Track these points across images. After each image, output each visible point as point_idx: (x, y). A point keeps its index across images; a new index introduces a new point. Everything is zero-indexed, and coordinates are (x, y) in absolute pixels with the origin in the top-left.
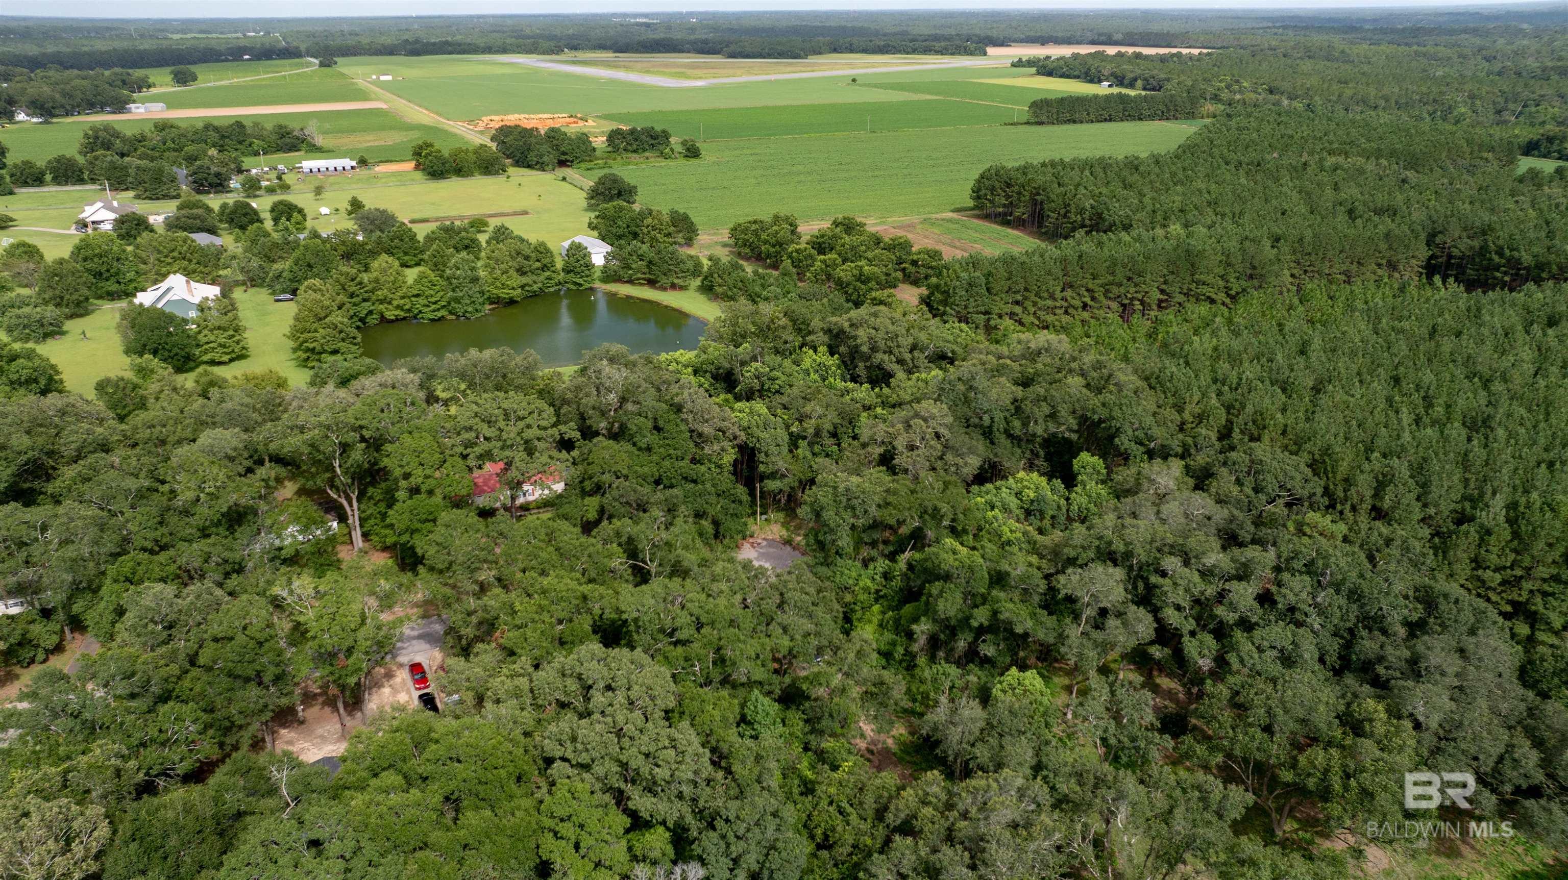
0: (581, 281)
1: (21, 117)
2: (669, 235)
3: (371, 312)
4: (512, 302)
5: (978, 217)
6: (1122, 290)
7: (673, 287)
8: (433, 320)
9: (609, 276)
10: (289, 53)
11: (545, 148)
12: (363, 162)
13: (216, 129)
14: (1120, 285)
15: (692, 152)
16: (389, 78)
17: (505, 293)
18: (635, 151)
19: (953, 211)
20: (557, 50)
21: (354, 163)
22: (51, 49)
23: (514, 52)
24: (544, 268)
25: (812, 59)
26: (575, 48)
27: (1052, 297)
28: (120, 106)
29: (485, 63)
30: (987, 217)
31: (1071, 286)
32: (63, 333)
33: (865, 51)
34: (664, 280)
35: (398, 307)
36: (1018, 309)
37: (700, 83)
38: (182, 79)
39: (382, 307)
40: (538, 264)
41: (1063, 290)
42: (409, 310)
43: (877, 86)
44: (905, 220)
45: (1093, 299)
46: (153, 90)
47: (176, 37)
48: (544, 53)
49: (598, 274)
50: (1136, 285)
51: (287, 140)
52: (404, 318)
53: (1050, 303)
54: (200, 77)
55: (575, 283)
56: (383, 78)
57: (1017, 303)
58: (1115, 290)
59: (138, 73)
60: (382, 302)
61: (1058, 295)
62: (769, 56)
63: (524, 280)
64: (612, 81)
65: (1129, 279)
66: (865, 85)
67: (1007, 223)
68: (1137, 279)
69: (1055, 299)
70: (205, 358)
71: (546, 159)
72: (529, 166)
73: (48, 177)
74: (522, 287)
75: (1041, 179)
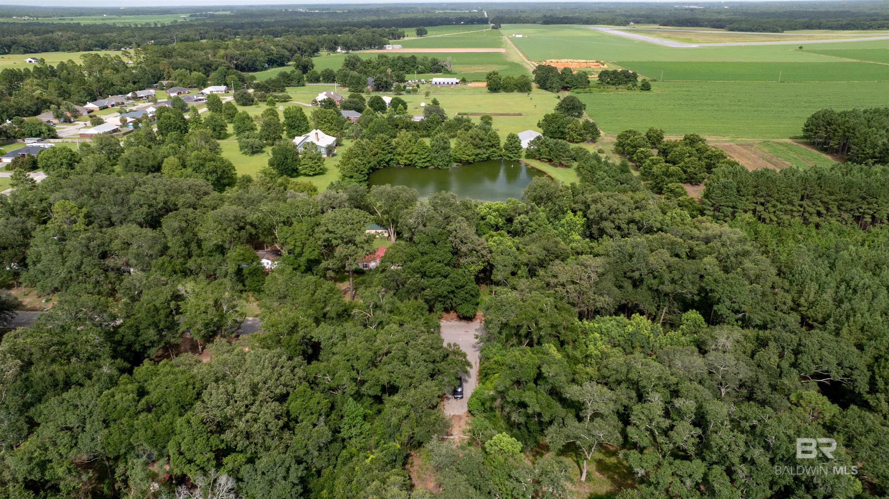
0: (512, 156)
1: (339, 50)
2: (580, 135)
3: (392, 160)
4: (468, 163)
5: (806, 144)
6: (854, 206)
7: (561, 165)
8: (422, 167)
9: (530, 155)
10: (483, 21)
11: (555, 79)
12: (464, 81)
13: (403, 59)
14: (853, 202)
15: (646, 87)
16: (521, 36)
17: (465, 158)
18: (613, 84)
19: (791, 138)
20: (625, 23)
21: (458, 81)
22: (382, 18)
23: (601, 24)
24: (492, 146)
25: (786, 33)
26: (637, 22)
27: (790, 203)
28: (381, 46)
29: (585, 30)
30: (813, 145)
31: (809, 197)
32: (263, 152)
33: (831, 28)
34: (556, 161)
35: (406, 158)
36: (760, 208)
37: (694, 46)
38: (420, 33)
39: (399, 158)
40: (488, 143)
41: (802, 199)
42: (411, 161)
43: (815, 52)
44: (750, 140)
45: (828, 209)
46: (406, 38)
47: (437, 12)
48: (617, 25)
49: (524, 154)
50: (869, 204)
51: (436, 66)
52: (409, 165)
53: (789, 207)
54: (429, 33)
55: (508, 157)
56: (517, 36)
57: (762, 204)
58: (849, 205)
59: (400, 30)
60: (399, 154)
61: (797, 202)
62: (757, 30)
63: (478, 151)
64: (642, 43)
65: (864, 198)
66: (808, 51)
67: (825, 151)
68: (870, 200)
69: (793, 205)
70: (302, 172)
71: (554, 85)
72: (546, 89)
73: (321, 79)
74: (477, 155)
75: (852, 121)
